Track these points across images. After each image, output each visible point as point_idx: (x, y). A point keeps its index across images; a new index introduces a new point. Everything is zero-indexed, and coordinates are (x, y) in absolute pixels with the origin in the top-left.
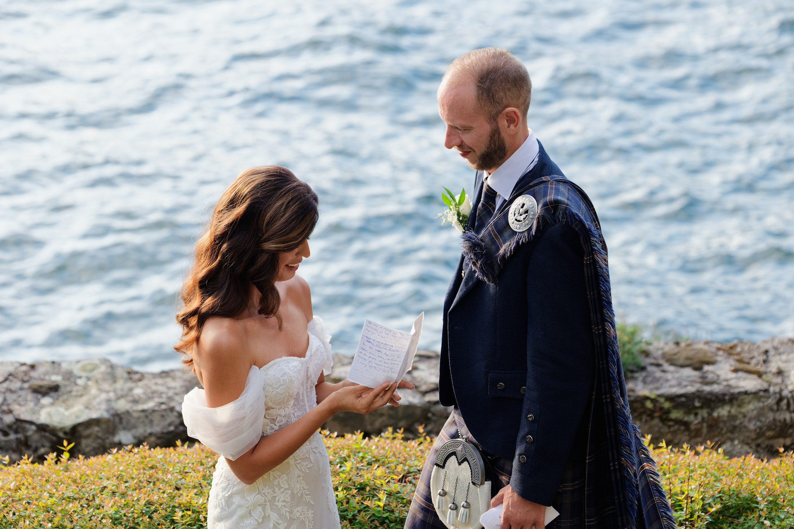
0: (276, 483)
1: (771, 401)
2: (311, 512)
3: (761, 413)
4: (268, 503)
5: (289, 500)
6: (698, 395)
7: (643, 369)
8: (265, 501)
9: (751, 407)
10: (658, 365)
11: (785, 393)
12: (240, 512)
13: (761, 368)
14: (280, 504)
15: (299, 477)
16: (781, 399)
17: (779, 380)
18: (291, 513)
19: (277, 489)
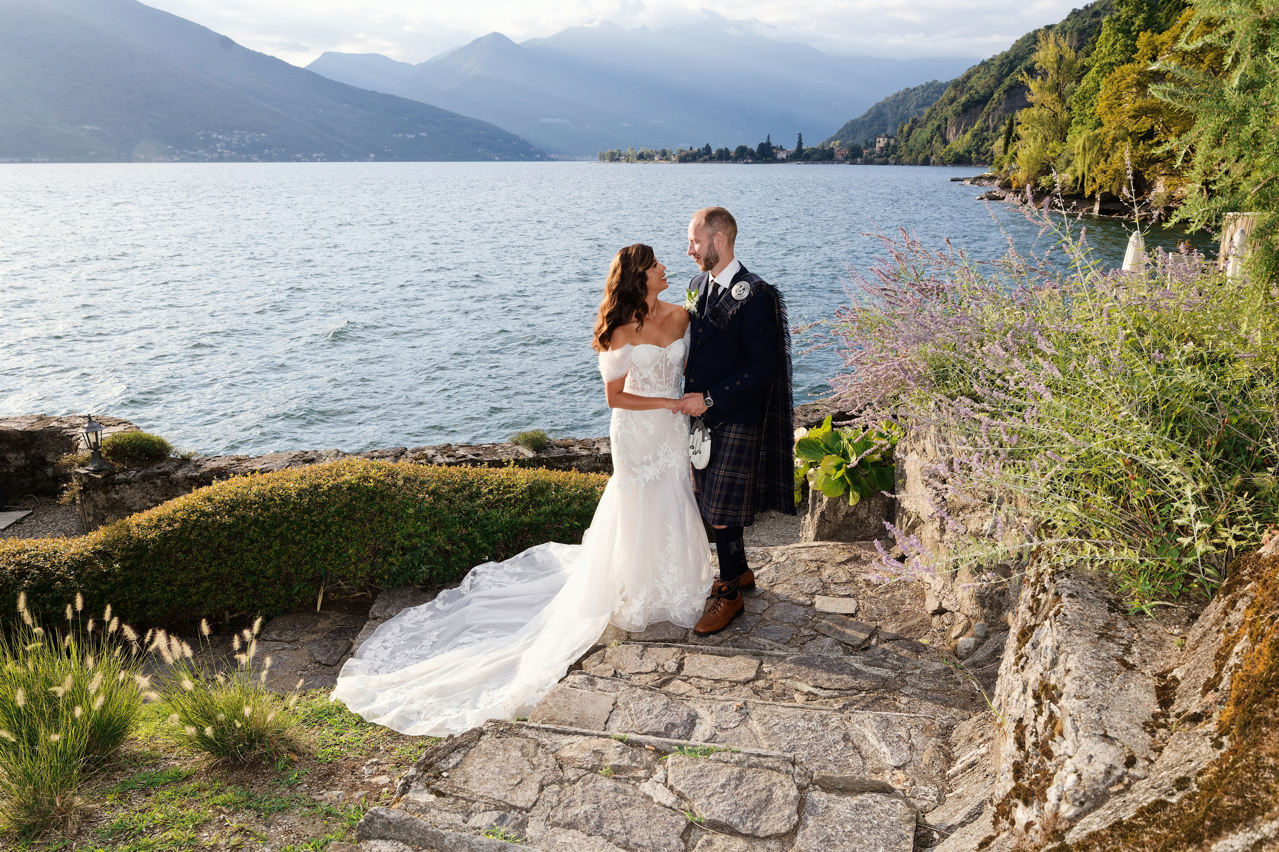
1: (593, 459)
3: (589, 463)
6: (564, 457)
7: (546, 448)
9: (585, 461)
13: (590, 447)
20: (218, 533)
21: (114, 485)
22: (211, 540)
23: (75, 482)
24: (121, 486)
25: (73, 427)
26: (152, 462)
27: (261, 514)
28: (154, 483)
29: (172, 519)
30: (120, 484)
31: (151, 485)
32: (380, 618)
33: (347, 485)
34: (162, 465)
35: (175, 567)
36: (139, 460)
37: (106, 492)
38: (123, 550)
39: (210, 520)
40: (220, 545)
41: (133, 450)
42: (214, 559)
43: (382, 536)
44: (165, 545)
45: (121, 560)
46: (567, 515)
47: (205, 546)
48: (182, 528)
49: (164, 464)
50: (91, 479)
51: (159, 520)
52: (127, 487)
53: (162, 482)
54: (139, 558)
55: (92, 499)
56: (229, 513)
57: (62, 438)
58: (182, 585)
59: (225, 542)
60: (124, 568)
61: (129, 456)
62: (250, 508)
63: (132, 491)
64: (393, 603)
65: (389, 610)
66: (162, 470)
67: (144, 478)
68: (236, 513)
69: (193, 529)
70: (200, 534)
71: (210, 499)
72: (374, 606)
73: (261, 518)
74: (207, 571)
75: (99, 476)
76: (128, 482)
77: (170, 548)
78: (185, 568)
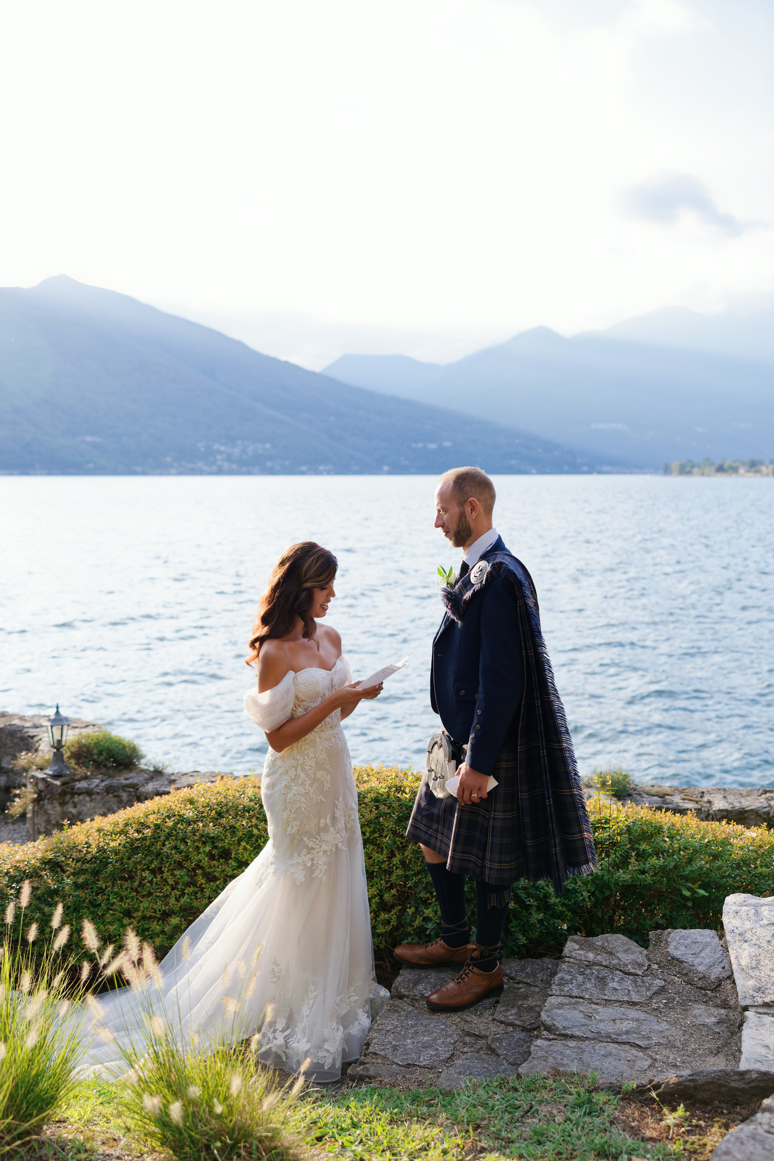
0: (306, 753)
2: (329, 776)
4: (299, 766)
5: (314, 765)
8: (297, 764)
10: (639, 794)
11: (711, 812)
12: (280, 771)
13: (699, 799)
14: (307, 768)
15: (322, 750)
16: (708, 815)
17: (708, 805)
18: (315, 774)
19: (306, 757)
20: (198, 848)
21: (73, 794)
22: (187, 858)
23: (30, 788)
24: (81, 797)
25: (36, 727)
26: (120, 771)
27: (256, 826)
28: (118, 796)
29: (142, 824)
30: (79, 794)
31: (115, 799)
32: (408, 997)
33: (372, 795)
34: (130, 775)
35: (137, 892)
36: (105, 766)
37: (63, 804)
38: (78, 861)
39: (190, 828)
40: (198, 866)
41: (100, 753)
42: (188, 885)
43: (416, 874)
44: (129, 859)
45: (73, 874)
46: (686, 878)
47: (180, 865)
48: (153, 837)
49: (133, 774)
50: (48, 785)
51: (126, 825)
52: (88, 799)
53: (129, 796)
54: (96, 873)
55: (46, 812)
56: (215, 820)
57: (22, 739)
58: (144, 918)
59: (205, 861)
60: (77, 886)
61: (94, 761)
62: (243, 817)
63: (93, 804)
64: (427, 977)
65: (420, 987)
66: (130, 781)
67: (109, 790)
68: (223, 821)
69: (167, 839)
70: (175, 848)
71: (191, 802)
72: (399, 979)
73: (255, 831)
74: (177, 900)
75: (58, 783)
76: (89, 793)
77: (136, 863)
78: (150, 894)
